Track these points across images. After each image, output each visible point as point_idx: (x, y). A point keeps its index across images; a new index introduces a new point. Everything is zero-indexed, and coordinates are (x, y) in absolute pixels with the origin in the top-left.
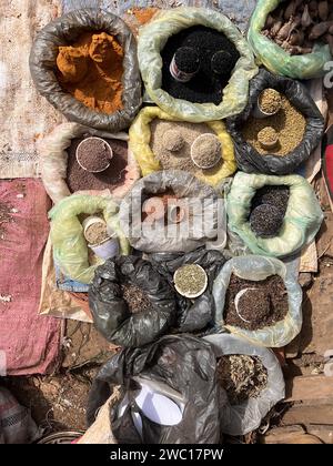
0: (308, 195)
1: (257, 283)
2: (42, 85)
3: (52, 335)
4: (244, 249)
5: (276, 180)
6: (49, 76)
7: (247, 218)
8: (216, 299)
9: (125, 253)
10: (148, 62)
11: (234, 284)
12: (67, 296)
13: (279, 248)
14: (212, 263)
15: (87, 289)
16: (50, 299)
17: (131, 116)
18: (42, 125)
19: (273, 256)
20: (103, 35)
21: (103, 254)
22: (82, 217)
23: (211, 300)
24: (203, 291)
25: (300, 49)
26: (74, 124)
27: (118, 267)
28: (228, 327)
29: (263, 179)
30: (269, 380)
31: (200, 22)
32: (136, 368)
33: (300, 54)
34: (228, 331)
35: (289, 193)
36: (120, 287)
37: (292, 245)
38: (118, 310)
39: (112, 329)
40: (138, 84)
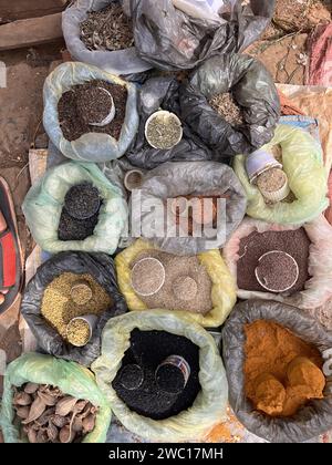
0: (38, 229)
1: (91, 128)
3: (318, 66)
4: (105, 169)
5: (72, 246)
7: (102, 203)
8: (135, 110)
9: (239, 158)
10: (214, 376)
11: (115, 129)
12: (304, 110)
13: (68, 171)
14: (139, 151)
15: (282, 119)
17: (234, 316)
19: (74, 162)
20: (270, 410)
21: (264, 156)
22: (291, 198)
23: (140, 109)
24: (150, 119)
27: (247, 140)
28: (121, 82)
29: (88, 245)
30: (77, 29)
32: (223, 32)
34: (122, 77)
35: (59, 232)
36: (243, 120)
37: (54, 175)
38: (246, 92)
39: (252, 71)
40: (227, 353)
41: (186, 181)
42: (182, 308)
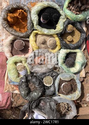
0: (82, 55)
2: (4, 25)
3: (8, 98)
4: (64, 71)
5: (72, 51)
6: (5, 22)
7: (64, 62)
8: (56, 87)
9: (29, 73)
10: (34, 18)
11: (61, 82)
12: (13, 86)
13: (74, 71)
14: (55, 76)
15: (18, 84)
16: (7, 87)
17: (30, 33)
18: (4, 37)
19: (72, 73)
21: (22, 74)
22: (16, 63)
23: (54, 87)
24: (52, 84)
25: (78, 13)
26: (13, 36)
27: (27, 78)
28: (60, 94)
29: (68, 51)
30: (72, 109)
31: (50, 6)
32: (33, 107)
33: (78, 14)
34: (60, 96)
35: (76, 55)
36: (28, 83)
37: (78, 70)
38: (27, 91)
39: (25, 96)
40: (32, 24)
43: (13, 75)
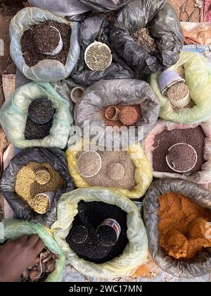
0: (10, 132)
1: (46, 56)
4: (56, 87)
5: (35, 143)
7: (55, 111)
9: (153, 76)
10: (137, 232)
11: (63, 56)
12: (200, 40)
13: (29, 89)
14: (81, 72)
15: (184, 47)
17: (151, 190)
19: (34, 82)
20: (178, 256)
21: (172, 73)
22: (192, 104)
23: (81, 41)
24: (88, 48)
26: (199, 183)
27: (159, 61)
29: (44, 143)
31: (98, 266)
34: (66, 18)
35: (25, 134)
36: (157, 48)
37: (20, 93)
38: (159, 26)
39: (162, 10)
40: (146, 216)
41: (115, 94)
42: (114, 185)
43: (199, 69)
